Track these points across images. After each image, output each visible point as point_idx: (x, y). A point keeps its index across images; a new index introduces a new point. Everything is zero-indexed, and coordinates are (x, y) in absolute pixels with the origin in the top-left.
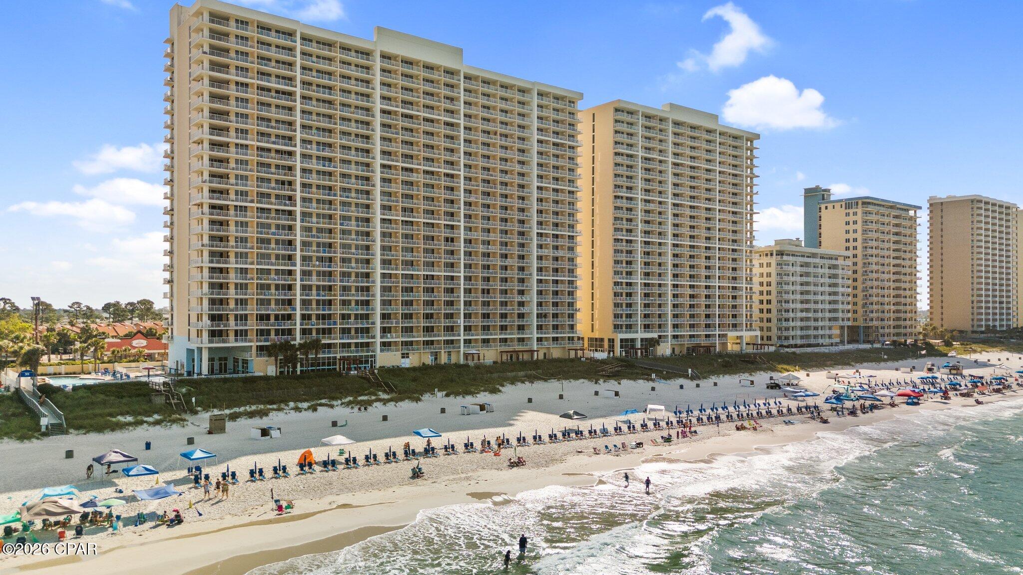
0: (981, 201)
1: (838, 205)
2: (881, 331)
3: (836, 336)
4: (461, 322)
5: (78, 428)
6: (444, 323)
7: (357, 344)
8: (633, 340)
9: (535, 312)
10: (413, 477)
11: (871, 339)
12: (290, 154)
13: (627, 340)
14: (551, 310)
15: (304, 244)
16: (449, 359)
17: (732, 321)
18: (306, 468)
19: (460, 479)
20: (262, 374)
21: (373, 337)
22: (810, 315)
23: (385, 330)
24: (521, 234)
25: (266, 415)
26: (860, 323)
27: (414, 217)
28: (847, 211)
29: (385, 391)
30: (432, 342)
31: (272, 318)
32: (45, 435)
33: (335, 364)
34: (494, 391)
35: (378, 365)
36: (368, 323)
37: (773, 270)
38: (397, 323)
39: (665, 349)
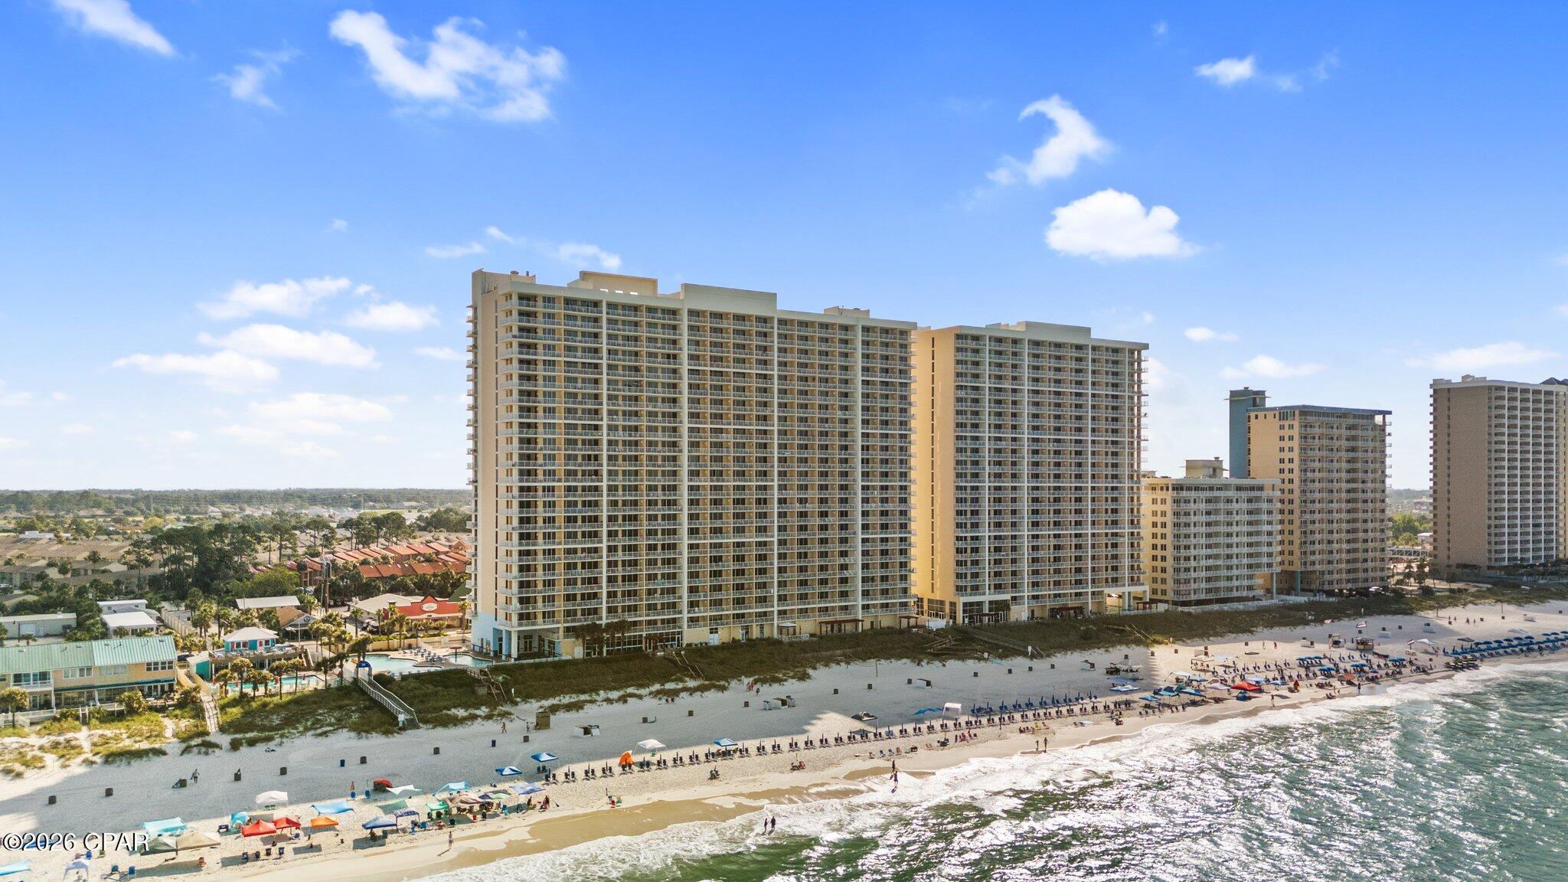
0: (1502, 388)
1: (1270, 415)
2: (1327, 577)
3: (1260, 587)
4: (775, 591)
5: (426, 722)
6: (756, 593)
7: (663, 621)
8: (980, 604)
9: (860, 576)
10: (711, 779)
11: (1313, 587)
12: (596, 428)
13: (972, 604)
14: (878, 573)
15: (611, 519)
16: (762, 632)
17: (1111, 574)
18: (627, 769)
19: (748, 781)
20: (569, 657)
21: (680, 612)
22: (1220, 562)
23: (692, 605)
24: (843, 488)
25: (582, 708)
26: (1297, 567)
27: (723, 481)
28: (1282, 423)
29: (691, 677)
30: (743, 616)
31: (579, 597)
32: (403, 729)
33: (640, 642)
34: (804, 677)
35: (685, 642)
36: (675, 598)
37: (1168, 507)
38: (705, 596)
39: (1020, 613)
